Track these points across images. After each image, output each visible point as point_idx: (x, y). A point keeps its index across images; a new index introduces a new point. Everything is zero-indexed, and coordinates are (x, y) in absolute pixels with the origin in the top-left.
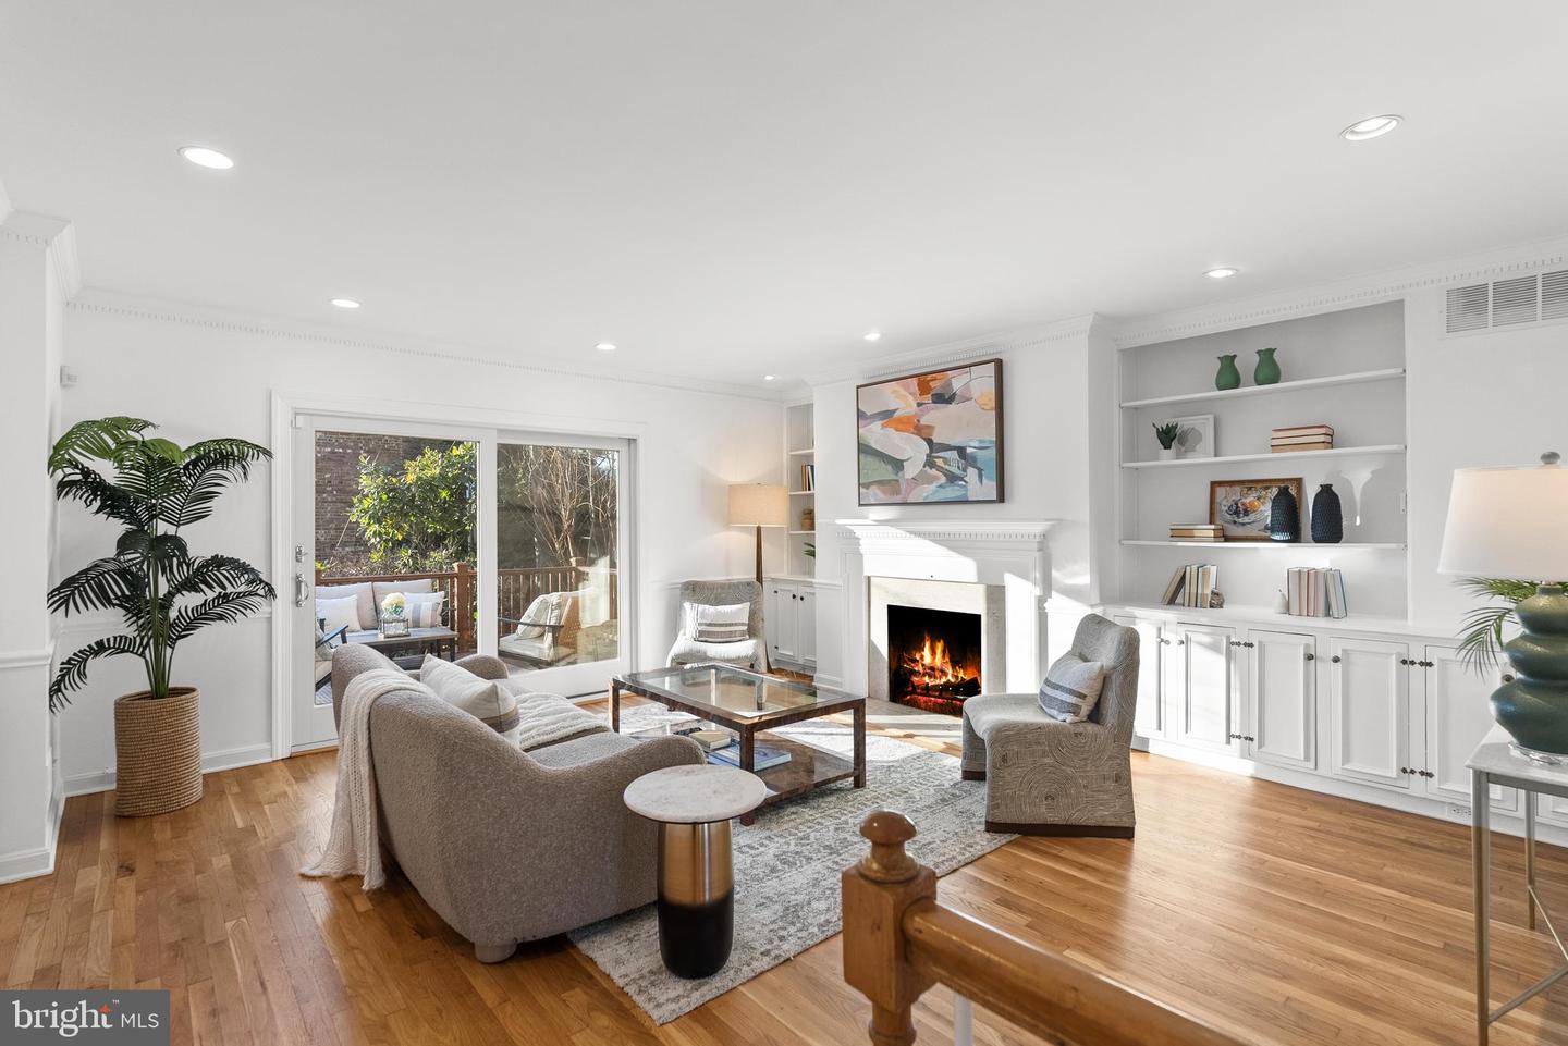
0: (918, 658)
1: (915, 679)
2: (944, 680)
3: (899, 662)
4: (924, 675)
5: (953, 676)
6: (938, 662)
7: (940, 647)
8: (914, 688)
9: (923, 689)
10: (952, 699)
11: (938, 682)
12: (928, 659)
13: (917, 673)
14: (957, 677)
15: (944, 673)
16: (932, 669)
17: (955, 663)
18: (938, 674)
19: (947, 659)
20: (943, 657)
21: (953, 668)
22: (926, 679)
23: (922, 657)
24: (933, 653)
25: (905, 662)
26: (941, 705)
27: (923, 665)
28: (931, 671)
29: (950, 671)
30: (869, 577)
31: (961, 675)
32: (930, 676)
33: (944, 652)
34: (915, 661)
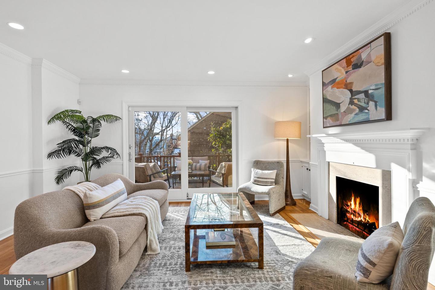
0: (349, 205)
1: (348, 215)
2: (359, 219)
3: (342, 205)
4: (352, 214)
5: (364, 218)
6: (357, 208)
7: (358, 201)
8: (348, 219)
9: (351, 221)
10: (363, 231)
11: (357, 219)
12: (353, 206)
13: (348, 212)
14: (365, 219)
15: (360, 216)
16: (355, 211)
17: (365, 211)
18: (357, 215)
19: (361, 208)
20: (360, 206)
21: (364, 214)
22: (352, 216)
23: (351, 204)
24: (355, 204)
25: (344, 205)
26: (358, 231)
27: (351, 209)
28: (354, 212)
29: (362, 215)
30: (329, 162)
31: (367, 219)
32: (354, 215)
33: (360, 204)
34: (348, 206)
